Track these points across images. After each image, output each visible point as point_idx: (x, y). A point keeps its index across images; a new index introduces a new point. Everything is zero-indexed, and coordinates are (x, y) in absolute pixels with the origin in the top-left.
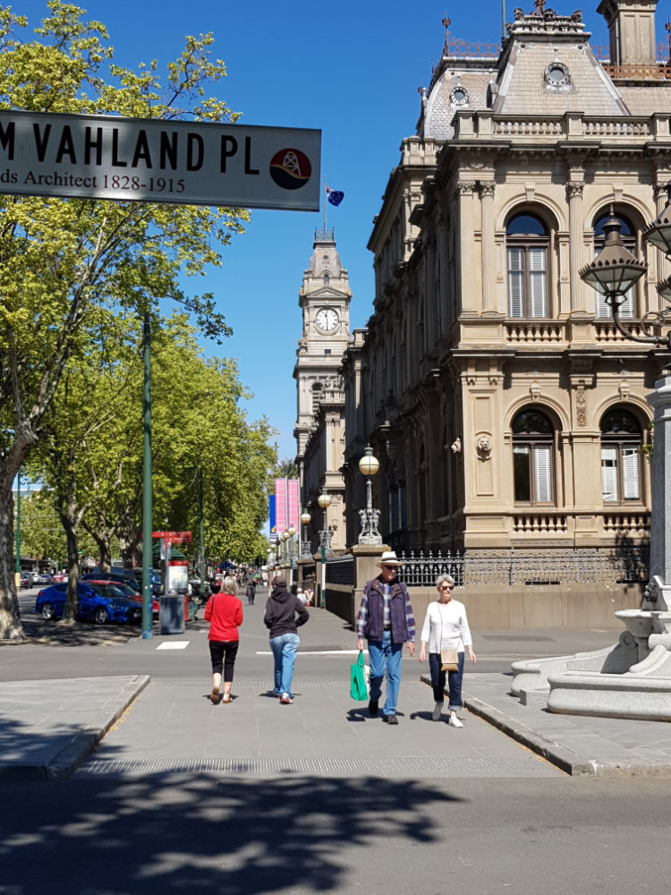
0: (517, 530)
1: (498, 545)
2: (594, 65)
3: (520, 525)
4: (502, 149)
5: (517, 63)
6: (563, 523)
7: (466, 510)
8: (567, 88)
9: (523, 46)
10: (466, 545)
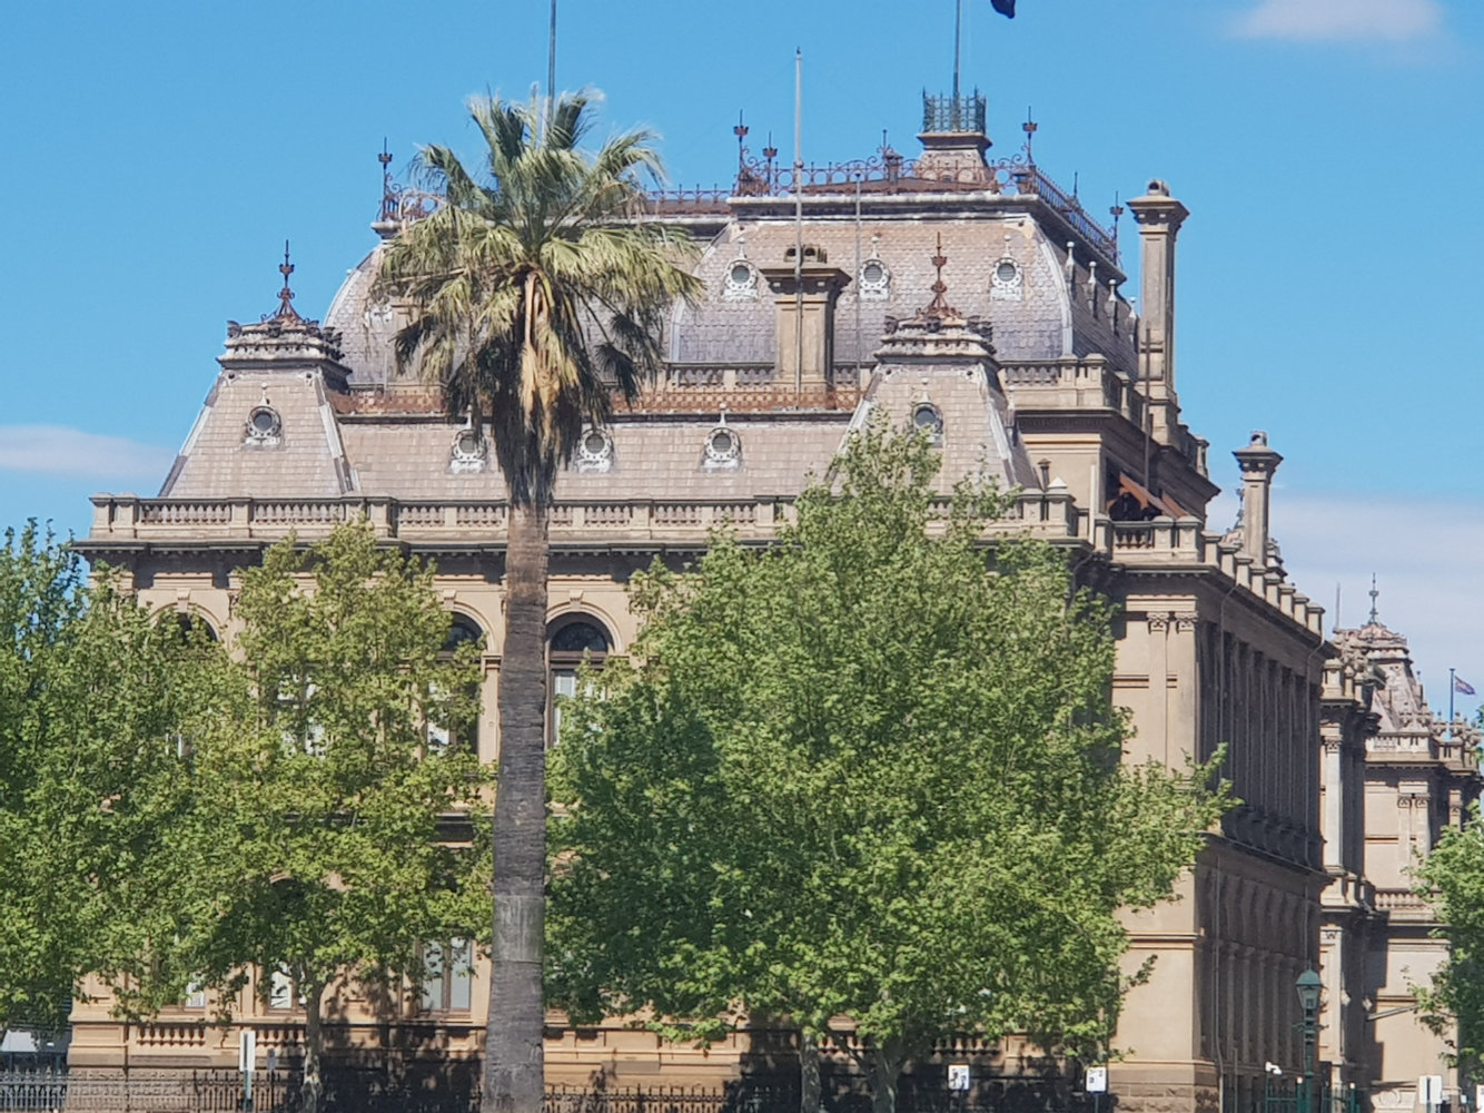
0: (142, 1043)
1: (110, 1063)
2: (321, 403)
3: (147, 1037)
4: (137, 551)
5: (216, 404)
6: (202, 1036)
7: (71, 1018)
8: (272, 441)
9: (231, 377)
10: (69, 1061)
